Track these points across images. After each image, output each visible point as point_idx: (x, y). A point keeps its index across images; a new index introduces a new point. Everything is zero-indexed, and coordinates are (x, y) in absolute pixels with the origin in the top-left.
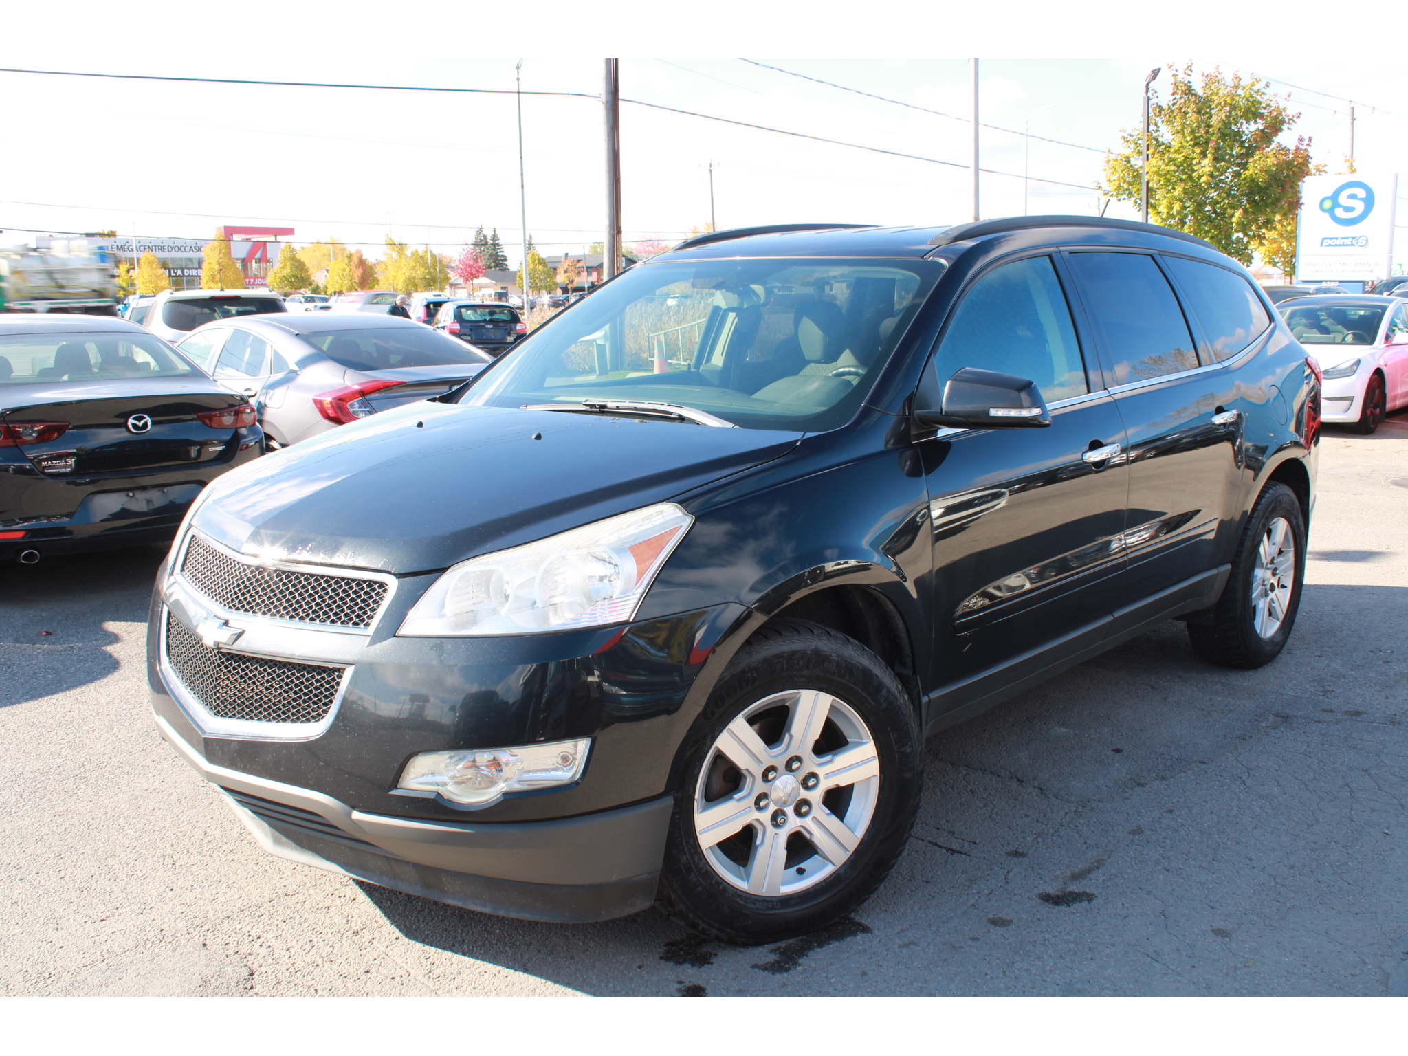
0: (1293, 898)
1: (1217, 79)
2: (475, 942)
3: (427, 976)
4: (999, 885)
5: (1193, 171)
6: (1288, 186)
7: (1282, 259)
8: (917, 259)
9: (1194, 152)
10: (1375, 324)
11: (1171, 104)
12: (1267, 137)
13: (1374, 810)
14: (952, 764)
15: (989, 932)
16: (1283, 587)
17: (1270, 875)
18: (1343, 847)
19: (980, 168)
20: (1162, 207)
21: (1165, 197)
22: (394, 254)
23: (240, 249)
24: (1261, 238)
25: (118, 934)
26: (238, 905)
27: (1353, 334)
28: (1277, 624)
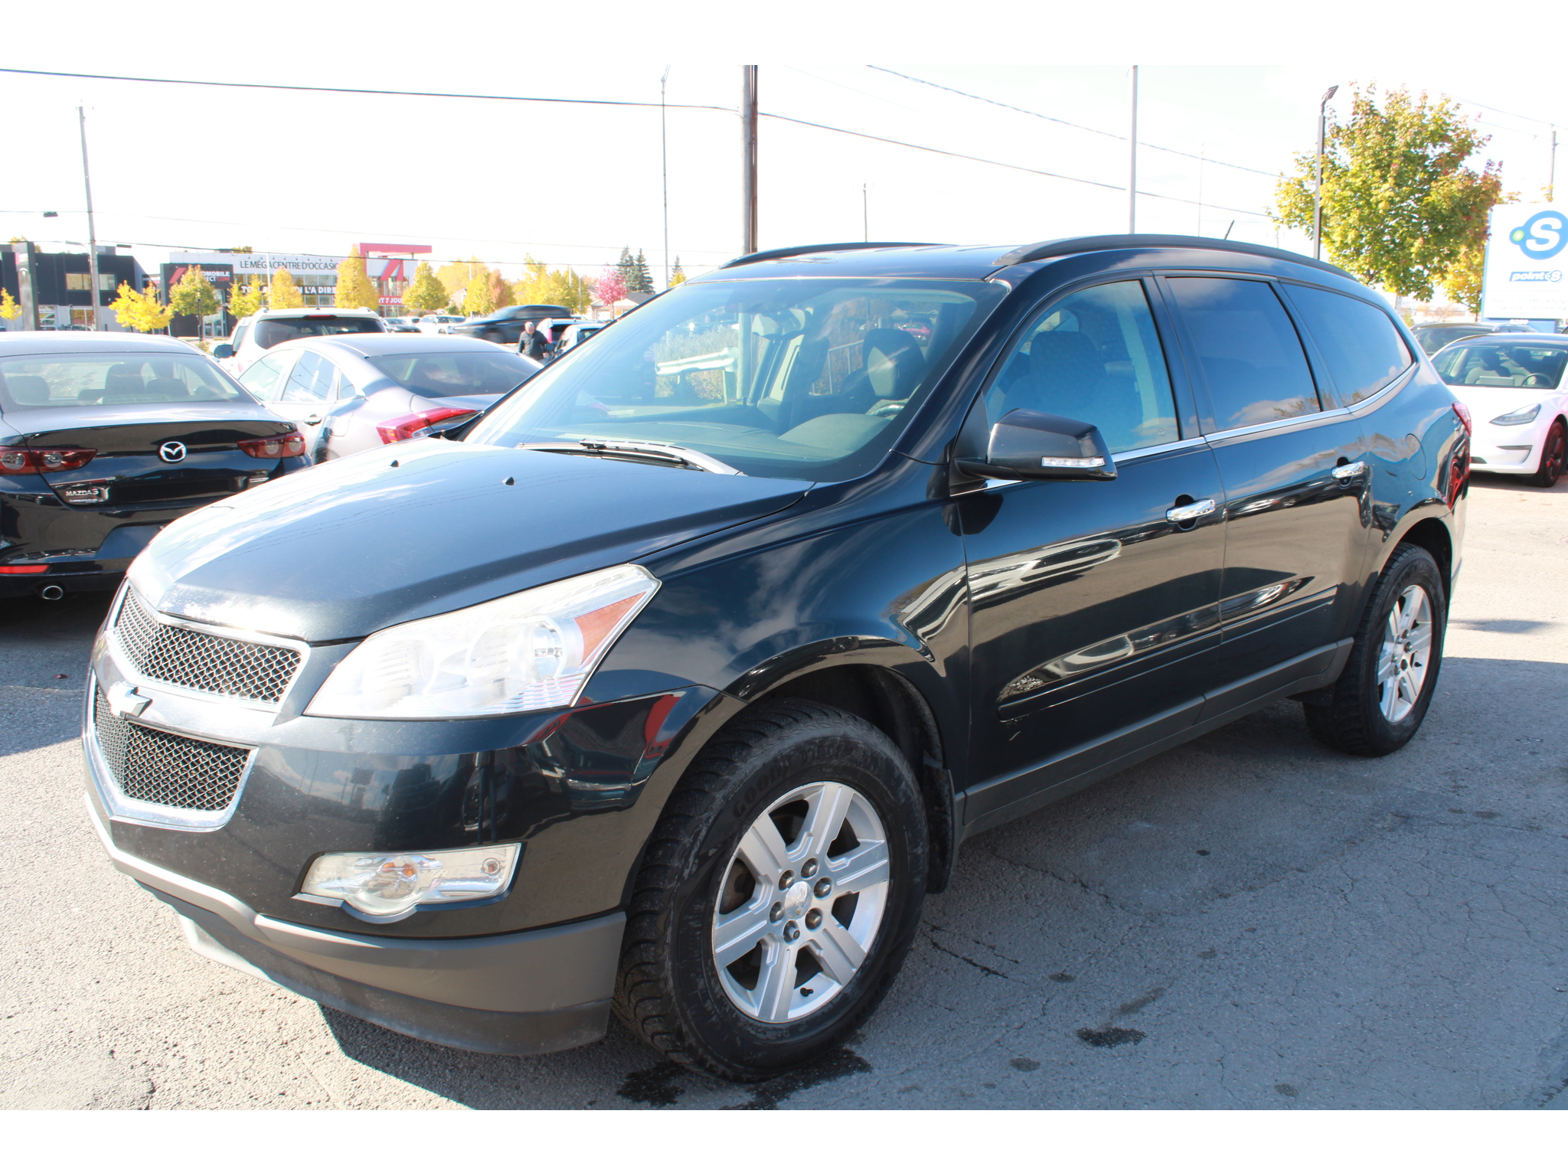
0: (1381, 1048)
1: (1403, 98)
2: (414, 1062)
3: (347, 1103)
4: (1033, 1016)
5: (1371, 196)
6: (1474, 215)
7: (1468, 295)
8: (977, 281)
9: (1373, 176)
10: (1560, 365)
11: (1350, 124)
12: (1453, 161)
13: (1494, 937)
14: (1011, 863)
15: (1009, 1077)
16: (1417, 665)
17: (1358, 1016)
18: (1450, 983)
19: (1137, 190)
20: (1335, 235)
21: (1339, 225)
22: (534, 275)
23: (376, 266)
24: (1442, 272)
25: (21, 1035)
26: (164, 1004)
27: (1536, 376)
28: (1408, 707)
